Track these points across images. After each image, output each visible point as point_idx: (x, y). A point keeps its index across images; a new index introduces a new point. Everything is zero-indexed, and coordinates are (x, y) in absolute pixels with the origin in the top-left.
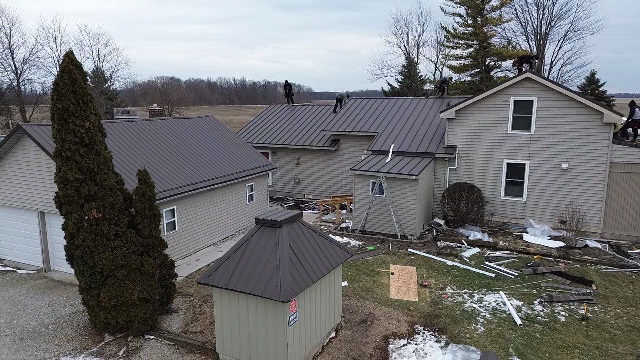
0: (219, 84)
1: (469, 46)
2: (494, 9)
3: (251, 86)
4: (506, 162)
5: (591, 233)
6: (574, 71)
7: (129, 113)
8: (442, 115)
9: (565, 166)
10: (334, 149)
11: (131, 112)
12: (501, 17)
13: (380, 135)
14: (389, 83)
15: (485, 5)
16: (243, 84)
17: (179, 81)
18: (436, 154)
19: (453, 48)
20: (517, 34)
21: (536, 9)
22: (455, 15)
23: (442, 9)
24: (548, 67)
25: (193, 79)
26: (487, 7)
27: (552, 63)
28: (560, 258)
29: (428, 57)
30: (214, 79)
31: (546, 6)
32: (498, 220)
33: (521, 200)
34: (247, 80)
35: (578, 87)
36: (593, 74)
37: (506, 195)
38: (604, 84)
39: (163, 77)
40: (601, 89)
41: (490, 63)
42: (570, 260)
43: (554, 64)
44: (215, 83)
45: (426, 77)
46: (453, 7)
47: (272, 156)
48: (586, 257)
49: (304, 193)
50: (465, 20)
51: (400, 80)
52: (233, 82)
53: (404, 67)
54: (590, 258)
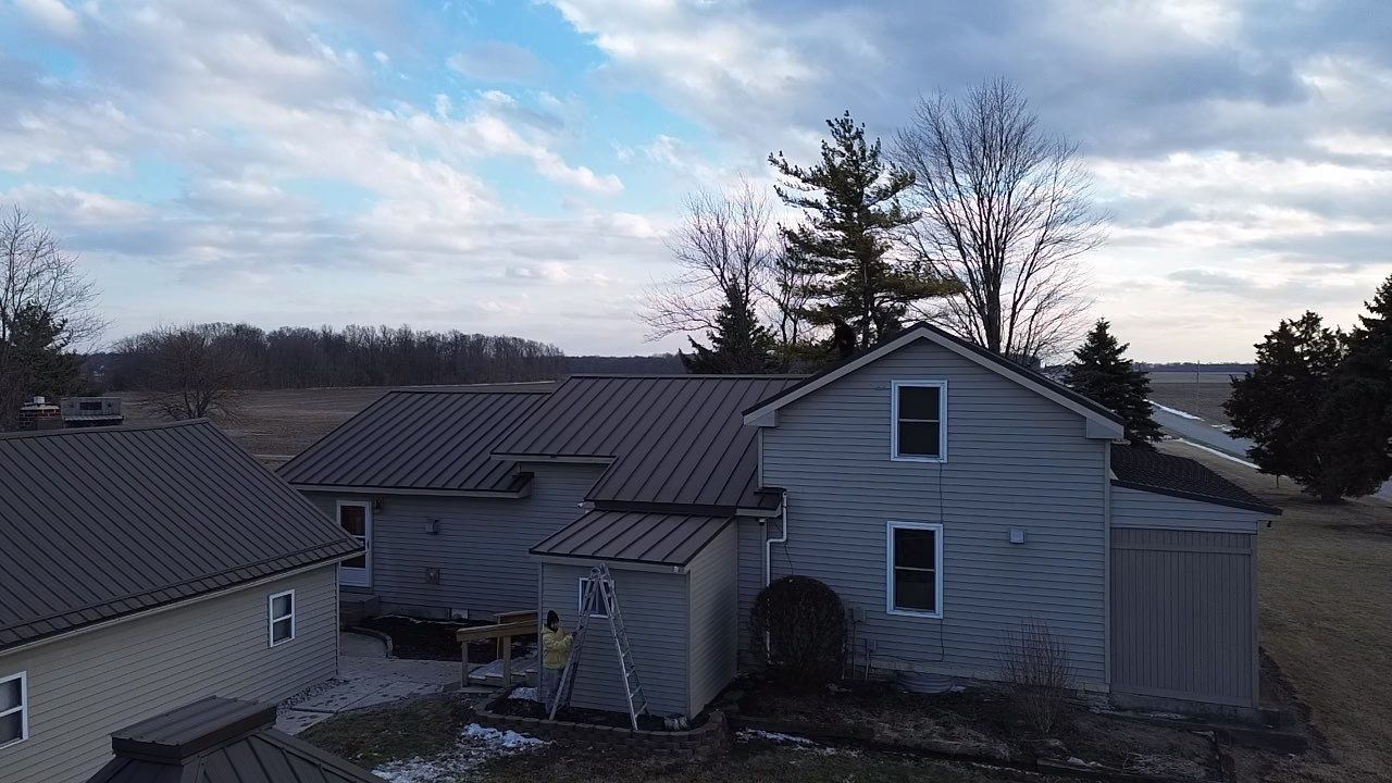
0: (348, 340)
1: (840, 269)
2: (883, 194)
3: (421, 344)
4: (891, 526)
5: (1087, 692)
6: (1058, 322)
7: (97, 406)
8: (749, 419)
9: (1017, 537)
10: (515, 496)
11: (104, 405)
12: (896, 211)
13: (619, 463)
14: (693, 342)
15: (862, 187)
16: (405, 339)
17: (255, 333)
18: (737, 507)
19: (805, 272)
20: (944, 247)
21: (976, 197)
22: (805, 203)
23: (778, 190)
24: (1008, 313)
25: (289, 330)
26: (867, 190)
27: (1015, 304)
28: (1013, 763)
29: (763, 288)
30: (338, 329)
31: (993, 192)
32: (885, 665)
33: (930, 615)
34: (414, 331)
35: (1076, 353)
36: (1102, 327)
37: (899, 603)
38: (1125, 347)
39: (218, 324)
40: (1120, 357)
41: (881, 303)
42: (1035, 767)
43: (1018, 307)
44: (341, 339)
45: (769, 330)
46: (799, 188)
47: (374, 514)
48: (1073, 760)
49: (450, 606)
50: (827, 215)
51: (717, 335)
52: (381, 335)
53: (724, 308)
54: (1081, 762)
